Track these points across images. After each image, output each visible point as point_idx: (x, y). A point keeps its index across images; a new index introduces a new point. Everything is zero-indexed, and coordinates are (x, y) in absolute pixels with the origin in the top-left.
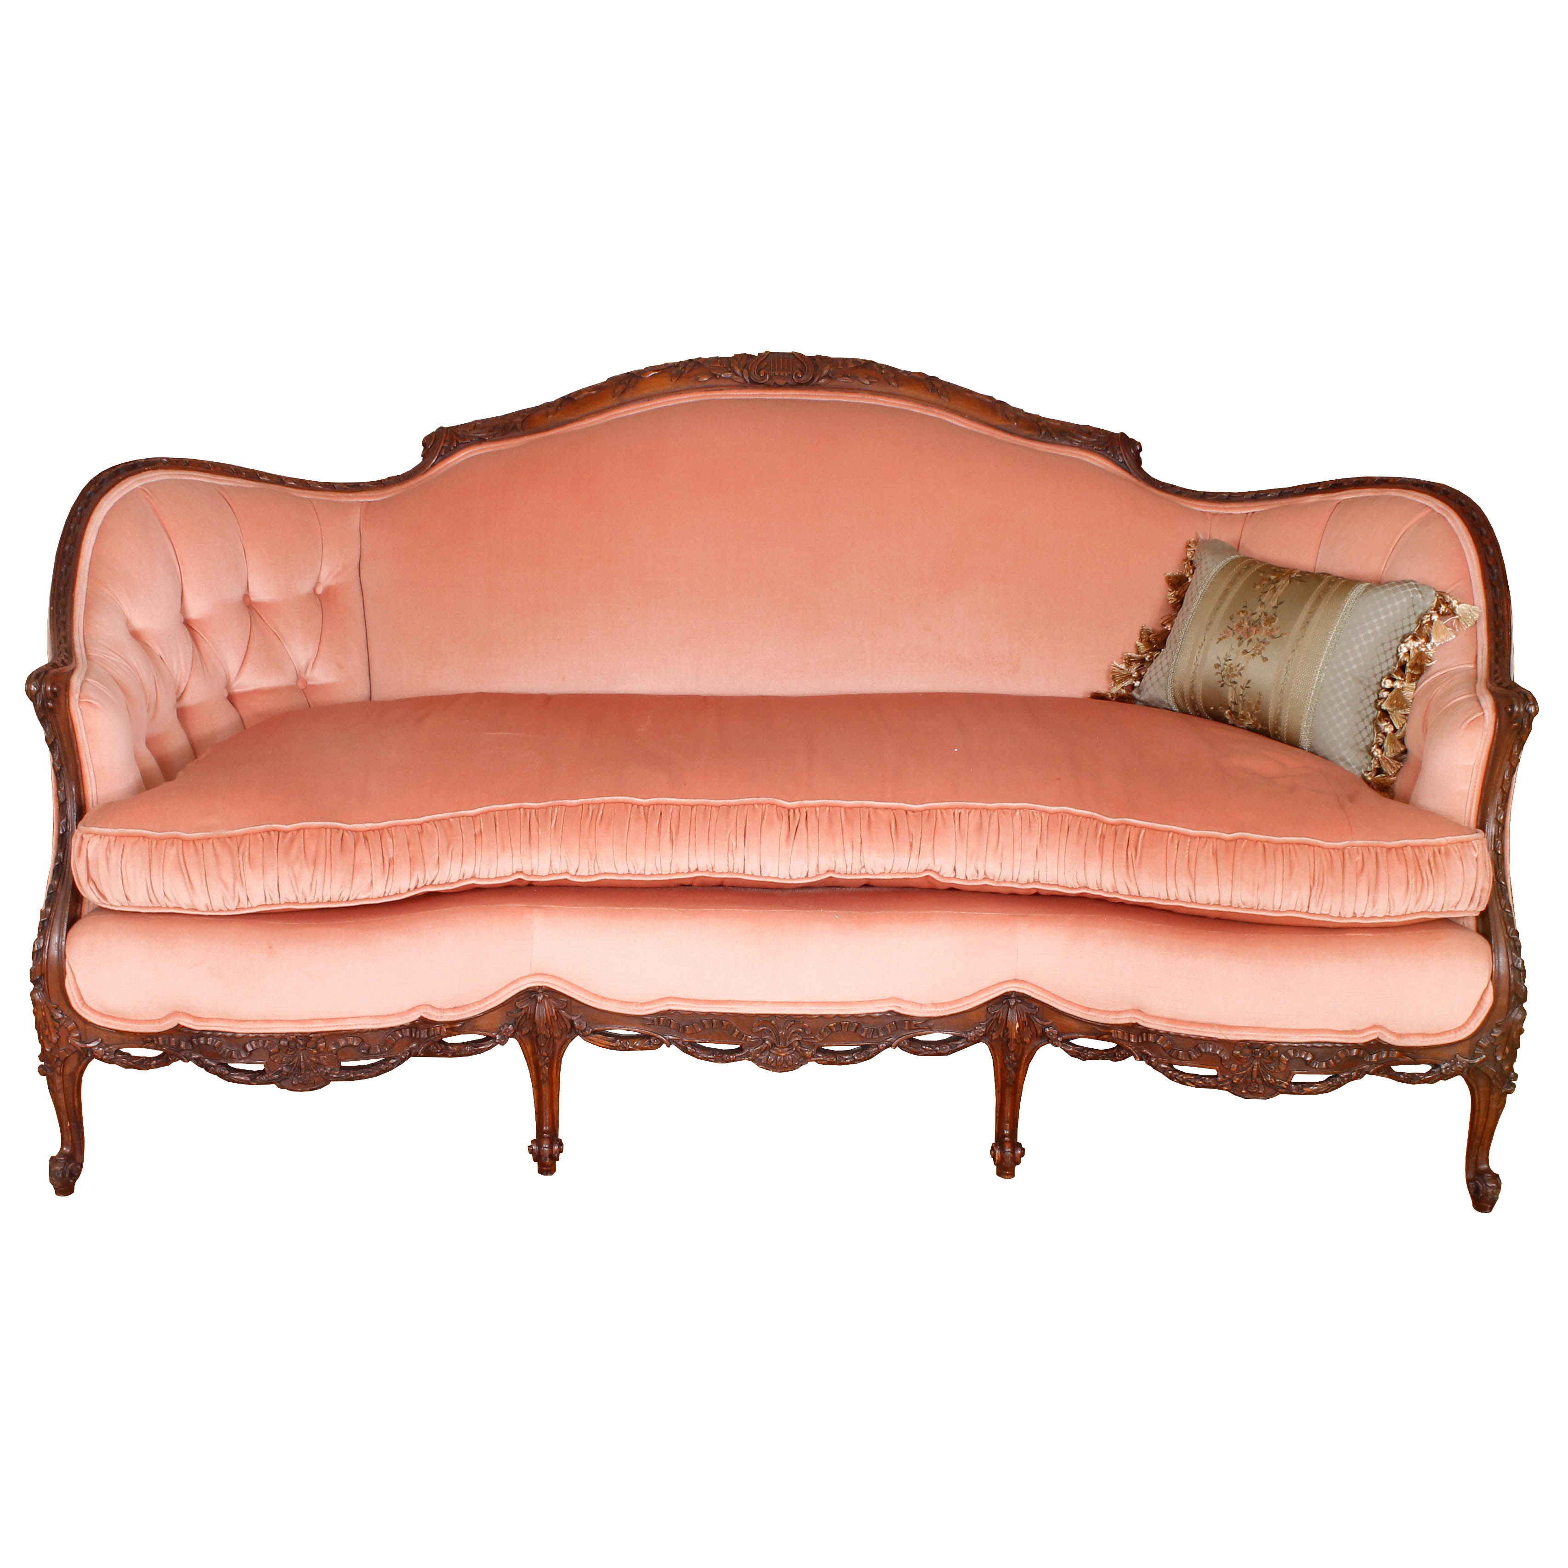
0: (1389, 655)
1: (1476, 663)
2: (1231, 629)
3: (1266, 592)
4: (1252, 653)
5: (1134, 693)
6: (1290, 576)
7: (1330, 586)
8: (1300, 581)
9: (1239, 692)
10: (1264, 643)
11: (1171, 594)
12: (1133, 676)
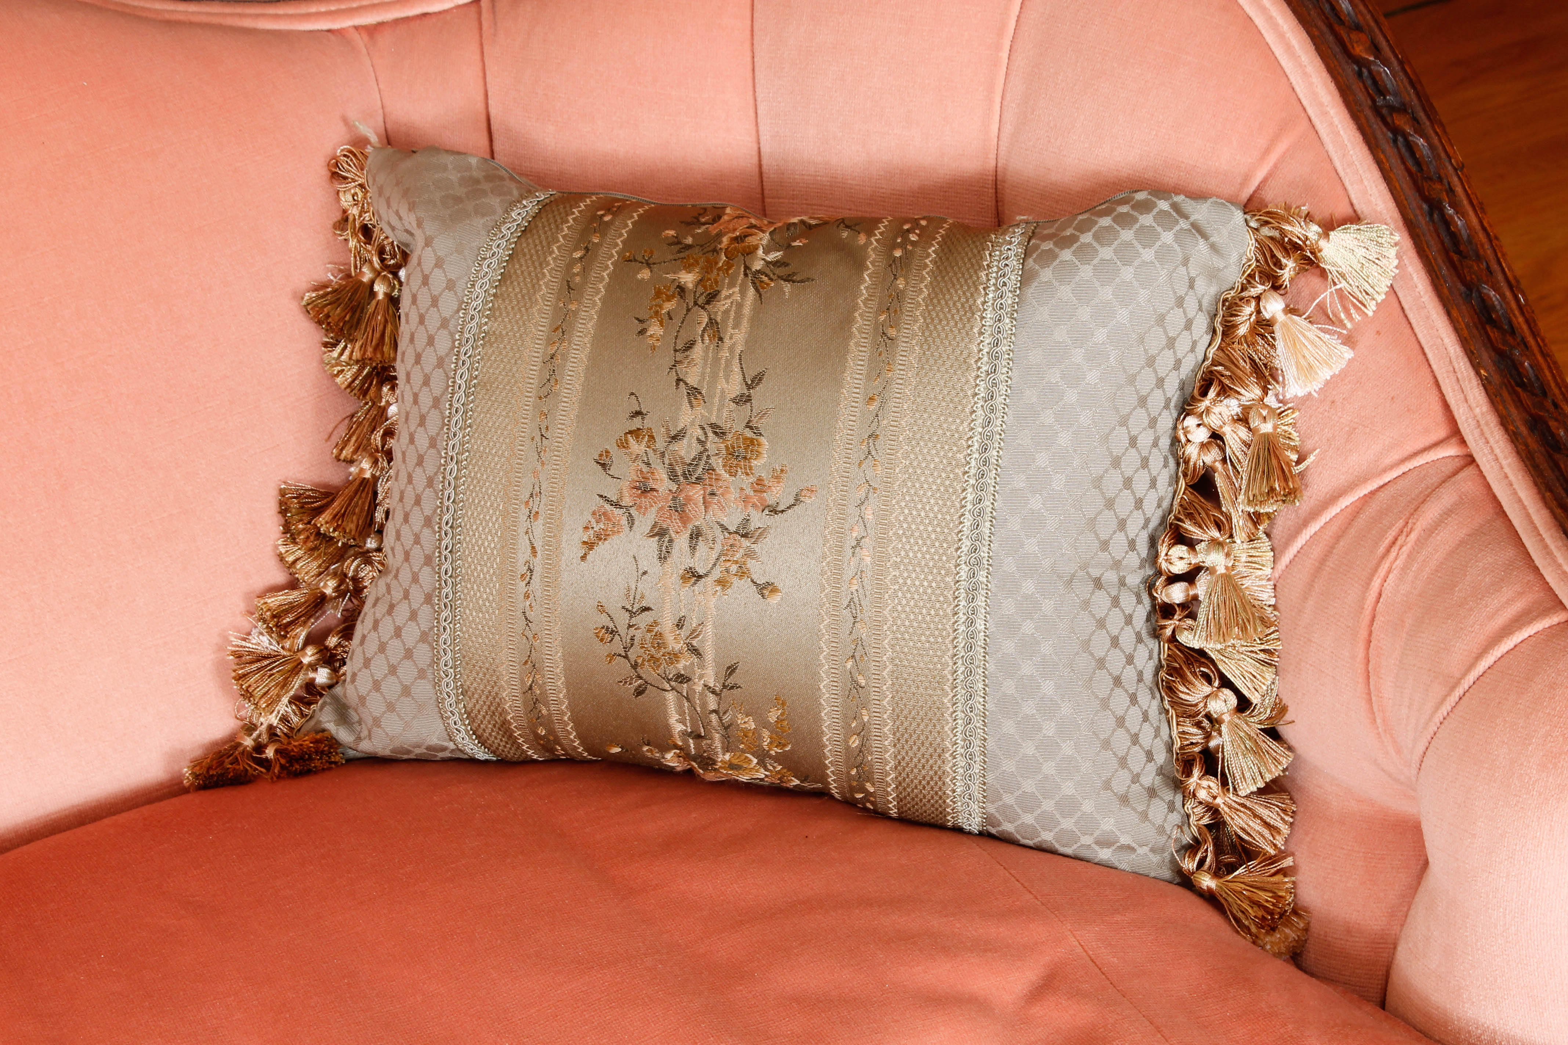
0: (1156, 462)
1: (1455, 433)
2: (617, 505)
3: (690, 346)
4: (717, 574)
5: (327, 720)
6: (747, 268)
7: (901, 283)
8: (788, 279)
9: (704, 705)
10: (745, 536)
11: (335, 354)
12: (306, 660)
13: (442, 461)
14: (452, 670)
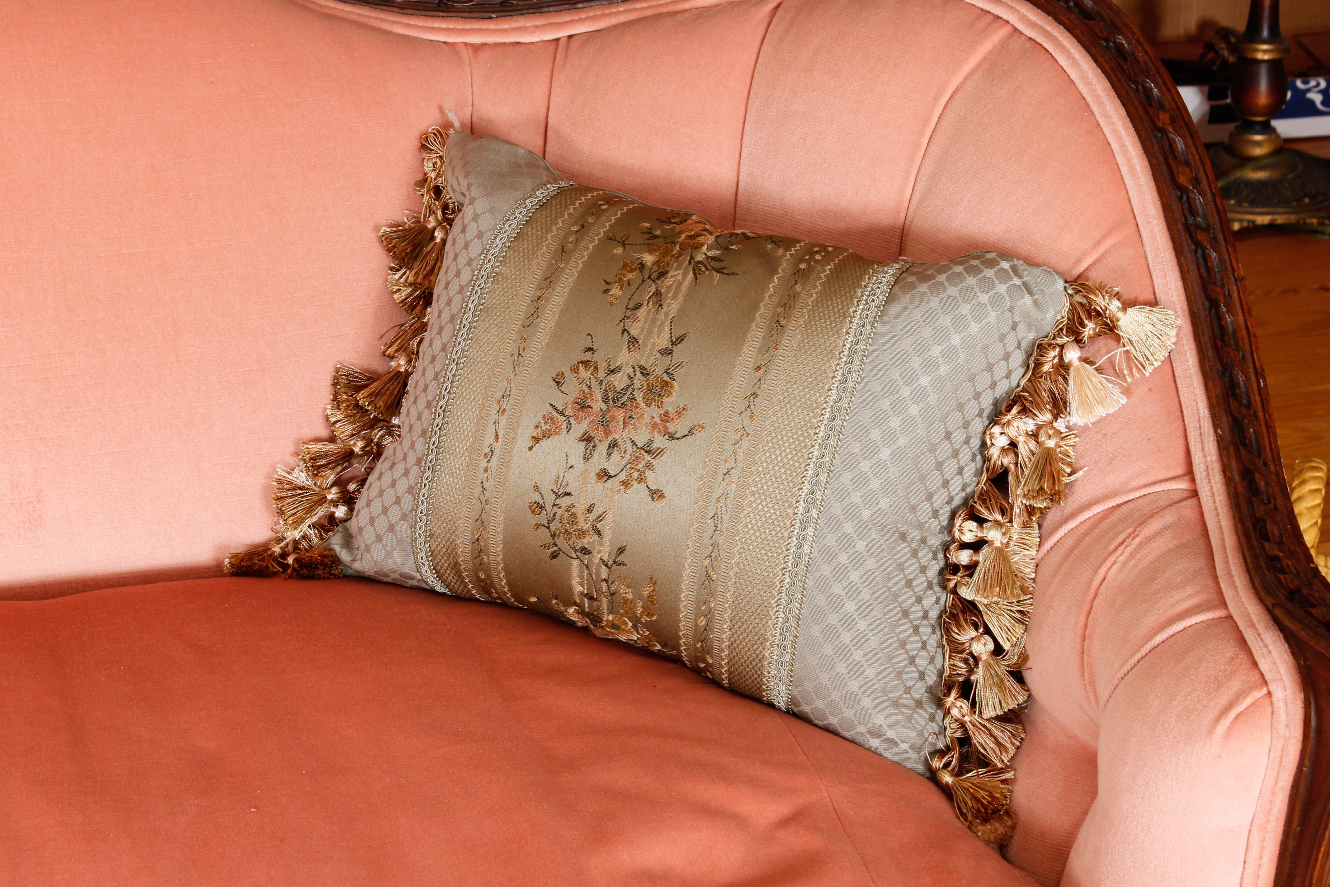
0: (965, 455)
1: (1190, 473)
2: (562, 413)
3: (638, 307)
4: (622, 477)
6: (692, 258)
7: (798, 288)
8: (719, 271)
9: (598, 574)
10: (648, 452)
11: (397, 277)
12: (330, 497)
13: (447, 362)
14: (425, 517)
